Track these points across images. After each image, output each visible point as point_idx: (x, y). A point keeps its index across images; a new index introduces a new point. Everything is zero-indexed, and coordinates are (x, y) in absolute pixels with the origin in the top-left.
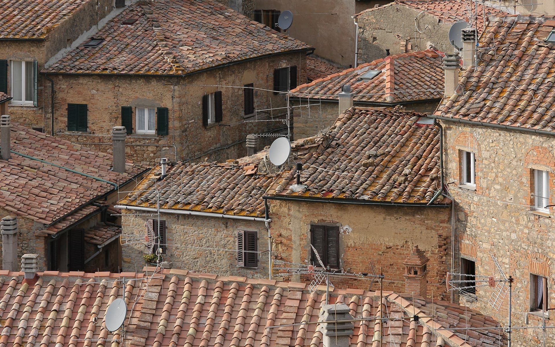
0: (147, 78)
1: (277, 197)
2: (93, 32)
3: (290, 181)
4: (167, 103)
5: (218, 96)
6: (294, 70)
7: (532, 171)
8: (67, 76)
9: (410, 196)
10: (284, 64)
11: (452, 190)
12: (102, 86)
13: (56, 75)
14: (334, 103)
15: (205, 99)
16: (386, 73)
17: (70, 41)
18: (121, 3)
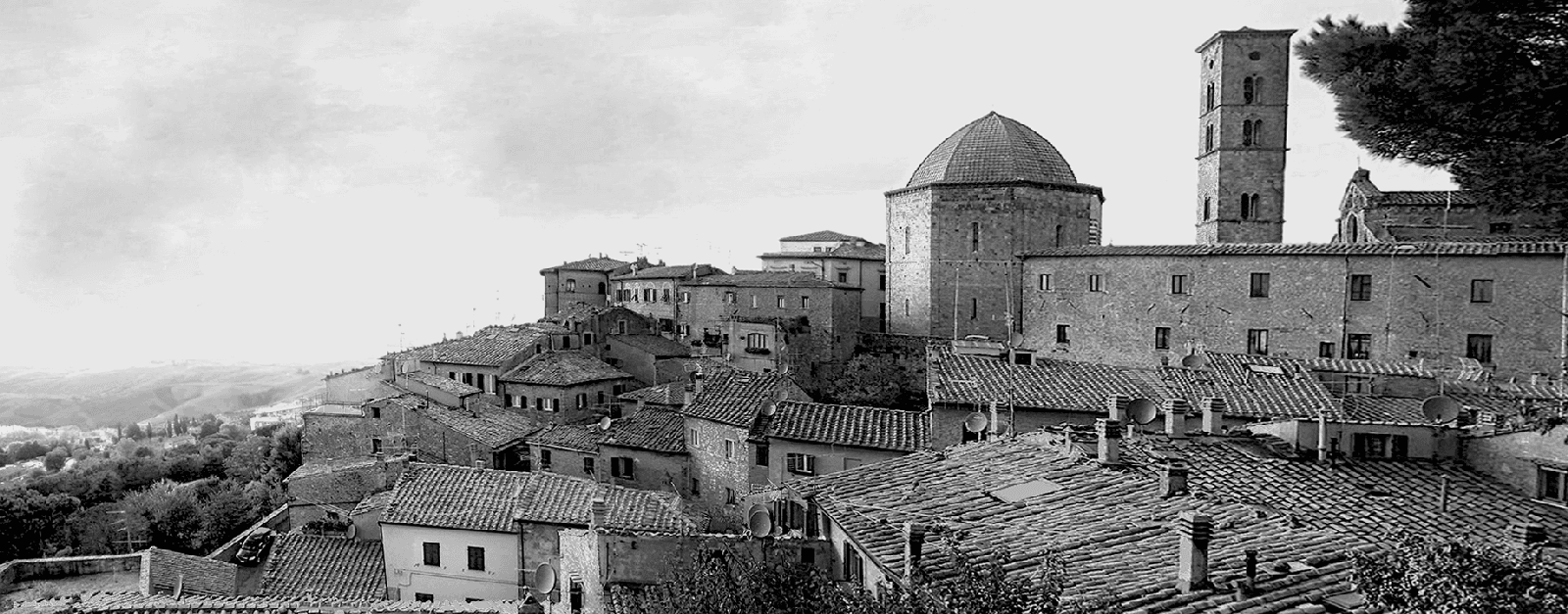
0: (549, 386)
1: (603, 444)
2: (524, 364)
3: (609, 437)
4: (558, 397)
5: (584, 396)
6: (624, 386)
7: (727, 441)
8: (511, 383)
9: (668, 448)
10: (619, 383)
11: (689, 447)
12: (527, 388)
13: (506, 382)
14: (635, 402)
15: (578, 397)
16: (667, 391)
17: (513, 367)
18: (539, 351)
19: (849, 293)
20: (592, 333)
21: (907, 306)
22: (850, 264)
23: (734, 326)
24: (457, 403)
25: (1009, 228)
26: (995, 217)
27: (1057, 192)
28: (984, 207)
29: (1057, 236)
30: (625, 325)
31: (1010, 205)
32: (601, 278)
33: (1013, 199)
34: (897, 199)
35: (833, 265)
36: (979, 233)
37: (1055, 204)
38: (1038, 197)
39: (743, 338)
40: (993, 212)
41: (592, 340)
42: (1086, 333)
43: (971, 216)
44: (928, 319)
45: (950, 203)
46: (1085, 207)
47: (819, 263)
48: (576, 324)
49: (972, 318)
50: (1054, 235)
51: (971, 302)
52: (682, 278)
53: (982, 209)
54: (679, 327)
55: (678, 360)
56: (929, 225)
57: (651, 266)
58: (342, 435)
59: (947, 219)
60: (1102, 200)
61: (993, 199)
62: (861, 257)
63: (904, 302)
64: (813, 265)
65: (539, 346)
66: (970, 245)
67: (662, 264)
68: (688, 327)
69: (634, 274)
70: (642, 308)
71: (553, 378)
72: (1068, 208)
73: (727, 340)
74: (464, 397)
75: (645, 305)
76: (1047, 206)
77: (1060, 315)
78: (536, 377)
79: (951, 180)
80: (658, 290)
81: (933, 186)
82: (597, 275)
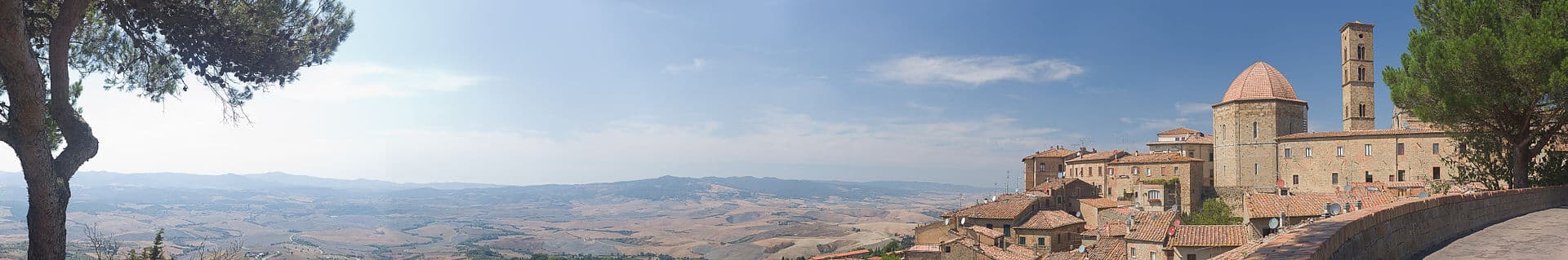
17: (1020, 219)
18: (1032, 209)
19: (1199, 164)
20: (1062, 196)
21: (1225, 170)
22: (1194, 148)
23: (1141, 187)
24: (994, 242)
25: (1270, 124)
26: (1263, 118)
27: (1290, 104)
29: (1290, 128)
30: (1080, 190)
31: (1270, 112)
32: (1060, 162)
33: (1271, 109)
34: (1219, 109)
35: (1186, 148)
36: (1257, 127)
37: (1289, 111)
38: (1282, 107)
39: (1145, 194)
40: (1263, 116)
41: (1061, 201)
42: (1305, 178)
43: (1253, 119)
44: (1234, 176)
45: (1244, 111)
46: (1302, 111)
47: (1180, 147)
48: (1054, 191)
49: (1255, 174)
51: (1254, 166)
52: (1109, 160)
53: (1258, 114)
55: (1112, 209)
56: (1235, 124)
57: (1089, 153)
59: (1242, 120)
60: (1307, 109)
61: (1263, 109)
62: (1200, 143)
63: (1223, 168)
64: (1176, 149)
65: (1033, 206)
67: (1094, 152)
68: (1111, 190)
69: (1079, 159)
70: (1086, 179)
71: (1044, 225)
72: (1294, 113)
73: (1137, 196)
74: (996, 239)
75: (1090, 178)
76: (1286, 112)
77: (1295, 170)
78: (1034, 225)
79: (1243, 98)
80: (1095, 167)
81: (1236, 102)
82: (1056, 160)
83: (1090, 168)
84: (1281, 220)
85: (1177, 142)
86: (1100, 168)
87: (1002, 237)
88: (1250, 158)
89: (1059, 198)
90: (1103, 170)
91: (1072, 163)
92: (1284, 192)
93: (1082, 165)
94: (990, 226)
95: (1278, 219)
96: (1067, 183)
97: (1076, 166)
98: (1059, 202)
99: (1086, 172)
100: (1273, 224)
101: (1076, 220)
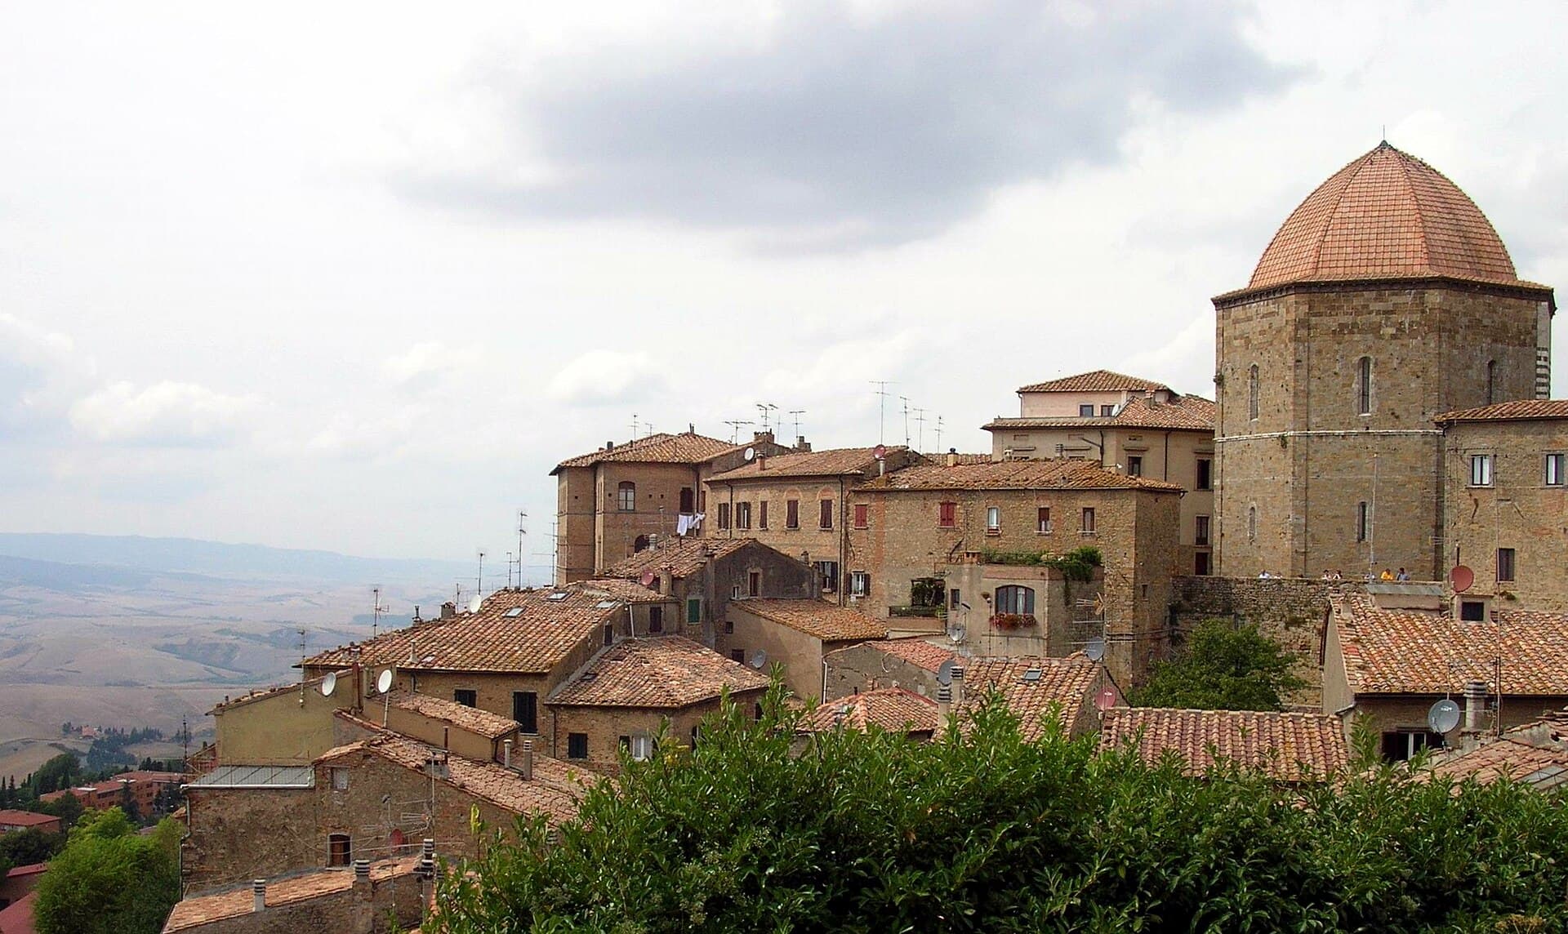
0: (644, 710)
2: (585, 668)
8: (568, 707)
12: (601, 717)
17: (568, 675)
18: (609, 641)
19: (1162, 499)
20: (702, 599)
21: (1252, 521)
22: (1145, 441)
23: (971, 574)
24: (487, 751)
25: (1417, 368)
26: (1395, 347)
27: (1489, 299)
28: (1380, 326)
29: (1490, 382)
30: (761, 577)
31: (1419, 324)
32: (685, 479)
33: (1423, 312)
34: (1237, 312)
35: (1118, 442)
36: (1371, 377)
37: (1486, 322)
38: (1460, 308)
39: (986, 596)
40: (1393, 337)
41: (701, 614)
42: (1540, 563)
43: (1359, 346)
44: (1288, 545)
45: (1325, 319)
46: (1530, 323)
47: (1096, 438)
48: (675, 580)
49: (1359, 541)
50: (1485, 378)
51: (1356, 510)
52: (857, 478)
53: (1376, 330)
54: (849, 579)
55: (874, 644)
56: (1291, 361)
57: (783, 450)
58: (265, 830)
59: (1319, 352)
60: (1552, 309)
61: (1392, 312)
62: (1166, 424)
63: (1247, 513)
64: (1085, 444)
65: (609, 628)
66: (1356, 401)
67: (804, 447)
68: (867, 579)
69: (754, 470)
70: (777, 539)
71: (650, 694)
72: (1505, 328)
73: (955, 601)
74: (497, 740)
75: (794, 537)
76: (1475, 325)
77: (1503, 531)
78: (617, 694)
79: (1324, 275)
80: (809, 501)
81: (1297, 287)
82: (672, 474)
83: (793, 505)
84: (1470, 705)
85: (1086, 421)
86: (826, 505)
87: (513, 733)
88: (1344, 484)
89: (694, 604)
90: (835, 511)
91: (730, 484)
92: (1472, 611)
93: (764, 494)
94: (467, 698)
95: (1460, 700)
96: (719, 554)
97: (743, 496)
98: (694, 617)
99: (778, 518)
100: (1443, 721)
101: (750, 680)
